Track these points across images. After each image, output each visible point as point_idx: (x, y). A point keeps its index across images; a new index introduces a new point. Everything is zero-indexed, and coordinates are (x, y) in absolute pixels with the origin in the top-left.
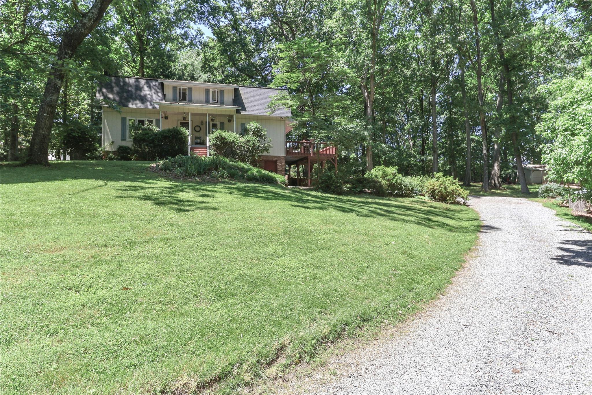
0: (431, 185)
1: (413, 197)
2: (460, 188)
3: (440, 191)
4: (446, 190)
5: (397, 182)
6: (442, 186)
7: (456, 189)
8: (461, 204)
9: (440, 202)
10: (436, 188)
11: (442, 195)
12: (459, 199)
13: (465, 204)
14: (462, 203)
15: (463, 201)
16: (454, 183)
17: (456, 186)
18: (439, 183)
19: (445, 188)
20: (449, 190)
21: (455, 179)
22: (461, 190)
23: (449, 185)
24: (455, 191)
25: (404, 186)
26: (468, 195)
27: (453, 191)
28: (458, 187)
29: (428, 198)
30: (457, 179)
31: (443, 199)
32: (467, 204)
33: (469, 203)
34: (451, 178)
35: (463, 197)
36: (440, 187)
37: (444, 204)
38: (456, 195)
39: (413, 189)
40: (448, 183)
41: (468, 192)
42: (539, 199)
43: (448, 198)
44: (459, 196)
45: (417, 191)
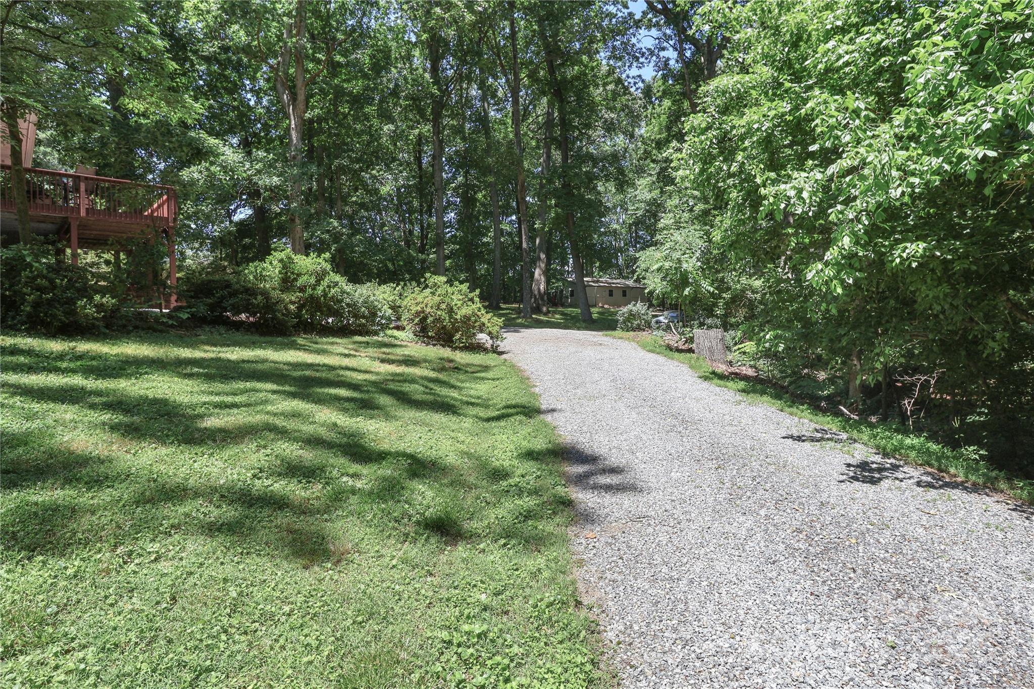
0: (417, 304)
1: (376, 333)
2: (483, 312)
3: (438, 320)
4: (451, 317)
5: (325, 295)
6: (443, 306)
7: (474, 314)
8: (486, 350)
9: (438, 347)
10: (428, 310)
11: (444, 327)
12: (483, 337)
13: (495, 351)
14: (488, 345)
15: (490, 342)
16: (472, 300)
17: (474, 306)
18: (437, 299)
19: (451, 311)
20: (458, 317)
21: (472, 290)
22: (486, 317)
23: (459, 303)
24: (473, 318)
25: (348, 305)
26: (501, 328)
27: (469, 319)
28: (479, 310)
29: (411, 336)
30: (478, 291)
31: (445, 338)
32: (500, 349)
33: (503, 346)
34: (464, 287)
35: (490, 334)
36: (438, 308)
37: (449, 349)
38: (474, 327)
39: (374, 315)
40: (456, 300)
41: (500, 321)
42: (618, 333)
43: (457, 336)
44: (482, 331)
45: (382, 317)
